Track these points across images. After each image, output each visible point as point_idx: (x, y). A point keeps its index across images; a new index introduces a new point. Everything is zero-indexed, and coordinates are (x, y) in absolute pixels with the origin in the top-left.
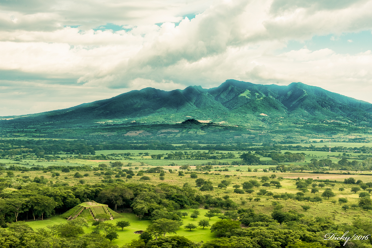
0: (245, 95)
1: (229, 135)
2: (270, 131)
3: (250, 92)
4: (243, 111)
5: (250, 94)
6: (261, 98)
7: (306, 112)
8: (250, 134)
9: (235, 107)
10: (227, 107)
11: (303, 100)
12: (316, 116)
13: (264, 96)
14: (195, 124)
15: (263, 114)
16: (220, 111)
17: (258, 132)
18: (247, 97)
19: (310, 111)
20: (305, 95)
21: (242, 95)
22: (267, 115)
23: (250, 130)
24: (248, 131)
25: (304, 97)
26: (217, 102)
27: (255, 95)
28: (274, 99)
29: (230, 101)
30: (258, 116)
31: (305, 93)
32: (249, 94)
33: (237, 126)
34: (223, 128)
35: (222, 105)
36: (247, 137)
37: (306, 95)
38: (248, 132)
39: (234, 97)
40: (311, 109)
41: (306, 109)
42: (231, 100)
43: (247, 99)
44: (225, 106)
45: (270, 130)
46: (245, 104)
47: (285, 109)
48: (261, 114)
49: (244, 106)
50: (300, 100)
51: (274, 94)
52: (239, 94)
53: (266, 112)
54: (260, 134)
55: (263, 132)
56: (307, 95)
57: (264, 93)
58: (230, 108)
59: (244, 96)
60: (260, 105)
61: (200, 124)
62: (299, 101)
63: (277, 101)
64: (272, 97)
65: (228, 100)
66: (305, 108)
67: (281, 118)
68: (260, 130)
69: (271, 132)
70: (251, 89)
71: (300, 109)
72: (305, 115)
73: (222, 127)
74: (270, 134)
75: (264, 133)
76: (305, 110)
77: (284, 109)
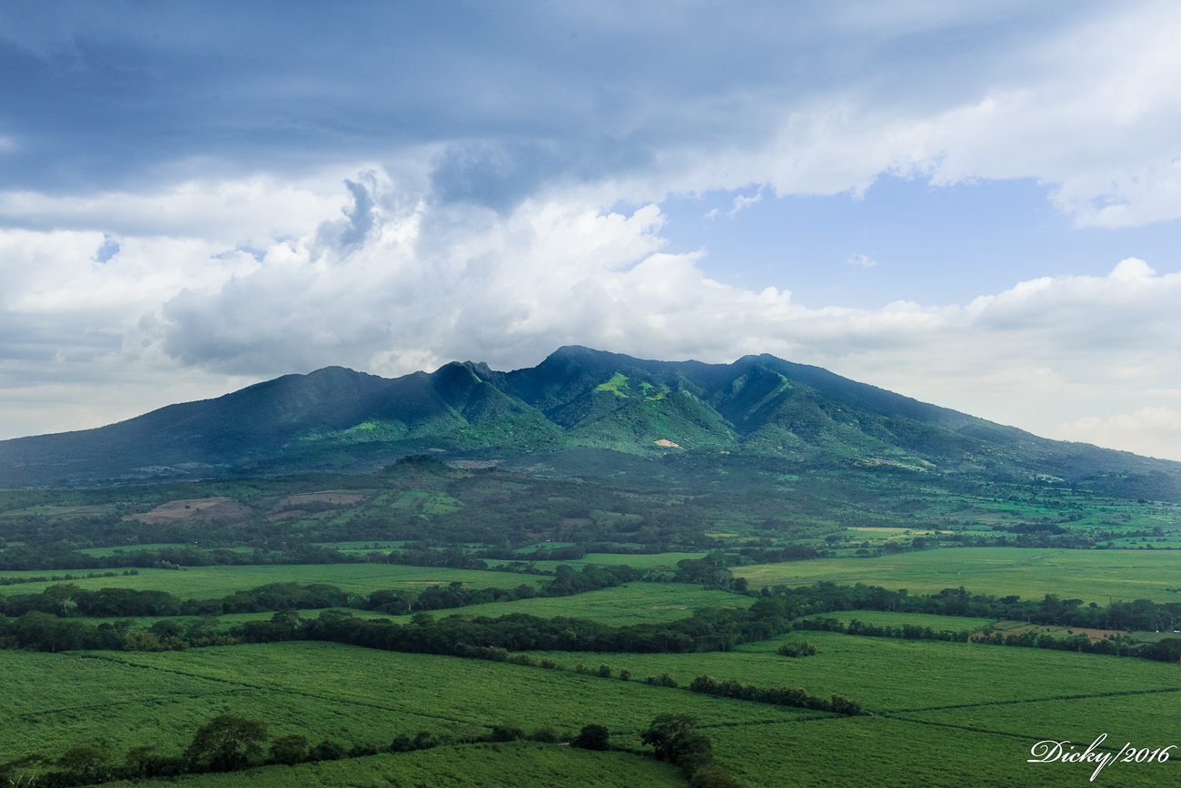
0: (614, 389)
1: (543, 516)
2: (693, 497)
3: (626, 381)
4: (605, 431)
5: (626, 385)
6: (660, 397)
7: (792, 435)
8: (622, 509)
9: (582, 422)
10: (558, 424)
11: (781, 402)
12: (823, 446)
13: (667, 390)
14: (431, 472)
15: (665, 443)
16: (536, 434)
17: (654, 499)
18: (617, 393)
19: (804, 432)
20: (784, 387)
21: (603, 387)
22: (676, 446)
23: (622, 494)
24: (618, 496)
25: (784, 393)
26: (532, 409)
27: (642, 388)
28: (696, 399)
29: (570, 404)
30: (651, 448)
31: (785, 384)
32: (624, 387)
33: (580, 481)
34: (526, 487)
35: (544, 416)
36: (610, 524)
37: (787, 389)
38: (618, 503)
39: (580, 395)
40: (808, 426)
41: (792, 426)
42: (572, 401)
43: (618, 399)
44: (554, 419)
45: (693, 494)
46: (611, 412)
47: (729, 427)
48: (658, 443)
49: (606, 420)
50: (771, 402)
51: (694, 386)
52: (595, 386)
53: (675, 436)
54: (662, 512)
55: (669, 503)
56: (791, 387)
57: (668, 384)
58: (567, 424)
59: (610, 391)
60: (656, 414)
61: (448, 474)
62: (767, 404)
63: (705, 406)
64: (690, 394)
65: (562, 403)
66: (789, 425)
67: (723, 452)
68: (658, 492)
69: (699, 503)
70: (630, 372)
71: (774, 426)
72: (791, 445)
73: (523, 482)
74: (695, 508)
75: (673, 505)
76: (788, 429)
77: (726, 428)
